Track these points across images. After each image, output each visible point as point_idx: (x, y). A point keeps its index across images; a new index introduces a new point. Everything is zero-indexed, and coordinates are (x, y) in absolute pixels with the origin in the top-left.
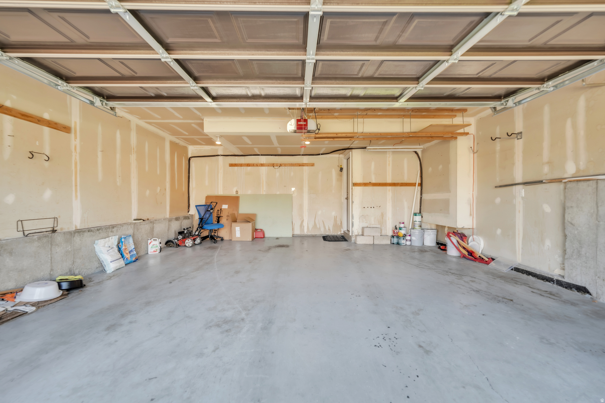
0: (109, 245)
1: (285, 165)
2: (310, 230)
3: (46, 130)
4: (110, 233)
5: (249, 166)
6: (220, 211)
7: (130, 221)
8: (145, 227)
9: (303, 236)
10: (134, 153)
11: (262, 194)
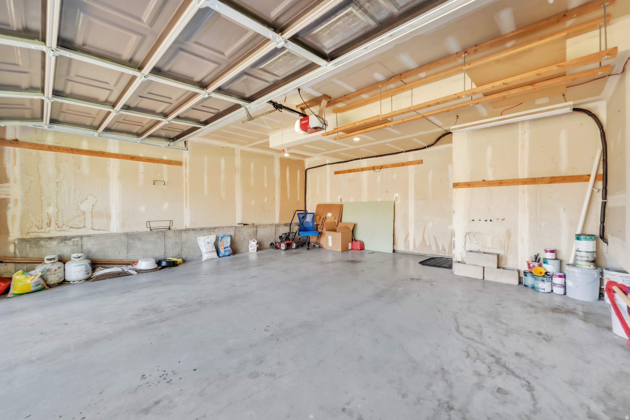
0: (208, 241)
1: (386, 167)
2: (417, 247)
3: (165, 166)
4: (212, 233)
5: (351, 172)
6: (324, 219)
7: (234, 225)
8: (247, 231)
9: (409, 254)
10: (238, 173)
11: (363, 201)
